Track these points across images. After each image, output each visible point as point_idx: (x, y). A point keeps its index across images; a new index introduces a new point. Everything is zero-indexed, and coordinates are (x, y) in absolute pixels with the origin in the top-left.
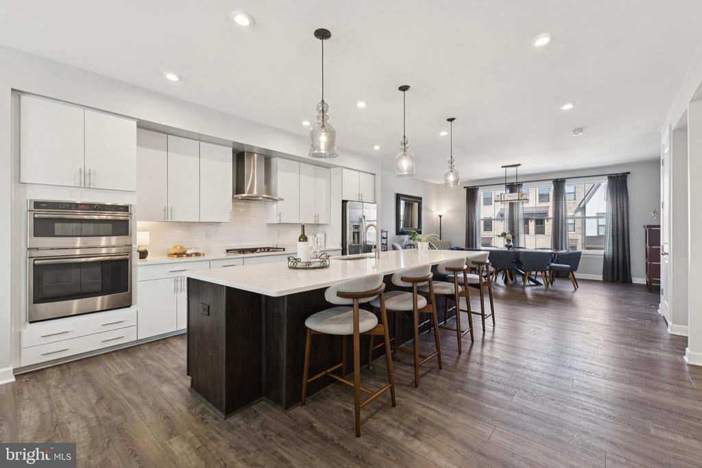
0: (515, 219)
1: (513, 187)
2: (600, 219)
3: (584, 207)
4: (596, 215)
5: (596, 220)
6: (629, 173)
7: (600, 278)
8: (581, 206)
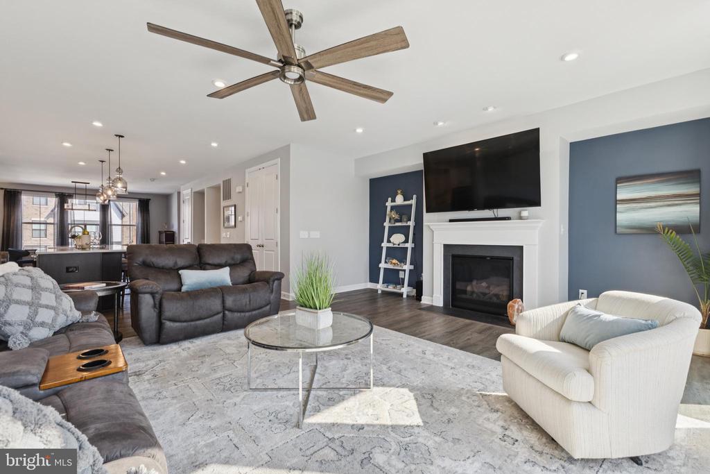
1: (63, 197)
6: (150, 199)
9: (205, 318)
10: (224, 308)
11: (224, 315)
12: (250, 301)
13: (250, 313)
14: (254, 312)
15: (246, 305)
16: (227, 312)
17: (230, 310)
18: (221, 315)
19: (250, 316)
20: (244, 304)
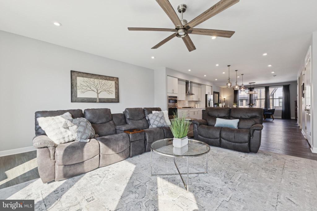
0: (252, 99)
1: (251, 89)
2: (280, 99)
3: (273, 94)
4: (278, 98)
5: (278, 99)
6: (290, 85)
7: (281, 117)
8: (272, 94)
9: (212, 139)
10: (220, 137)
11: (220, 140)
12: (234, 137)
13: (234, 144)
14: (237, 144)
15: (232, 138)
16: (222, 139)
17: (223, 139)
18: (219, 139)
19: (234, 145)
20: (231, 138)
